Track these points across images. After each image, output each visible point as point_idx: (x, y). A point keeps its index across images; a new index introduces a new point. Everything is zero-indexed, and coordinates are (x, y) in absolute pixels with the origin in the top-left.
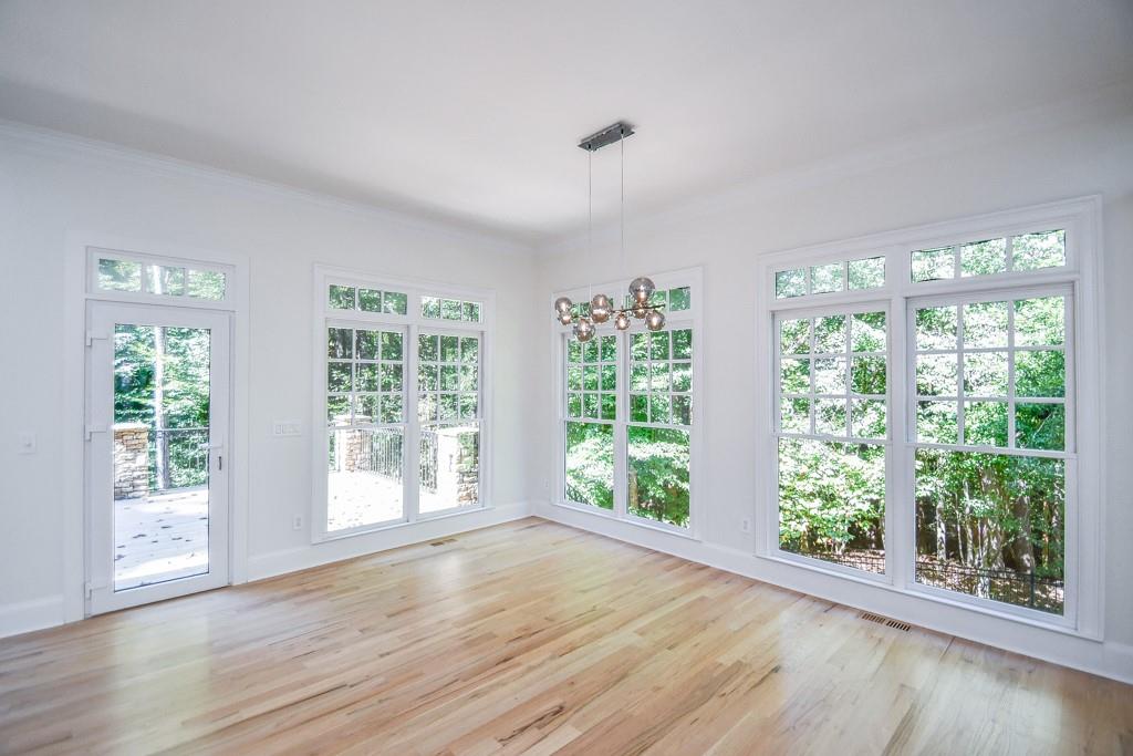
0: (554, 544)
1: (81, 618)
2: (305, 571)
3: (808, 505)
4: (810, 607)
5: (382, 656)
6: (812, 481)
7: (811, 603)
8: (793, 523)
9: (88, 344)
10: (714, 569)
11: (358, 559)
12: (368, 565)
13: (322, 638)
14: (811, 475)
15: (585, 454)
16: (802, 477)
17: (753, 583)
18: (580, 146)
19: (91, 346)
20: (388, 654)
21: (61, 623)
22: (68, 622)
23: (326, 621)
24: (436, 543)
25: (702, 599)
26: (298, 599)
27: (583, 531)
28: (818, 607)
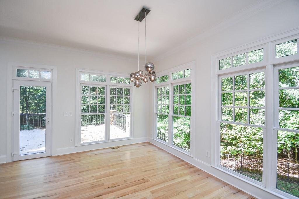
0: (147, 152)
1: (11, 161)
2: (72, 154)
3: (256, 143)
4: (228, 191)
5: (66, 187)
6: (258, 136)
7: (229, 189)
8: (251, 149)
9: (13, 91)
10: (197, 168)
11: (89, 151)
12: (89, 154)
13: (56, 177)
14: (258, 134)
15: (179, 123)
16: (255, 134)
17: (209, 176)
18: (135, 20)
19: (13, 92)
20: (68, 186)
21: (6, 162)
22: (7, 162)
23: (62, 171)
24: (113, 148)
25: (185, 180)
26: (62, 163)
27: (159, 148)
28: (232, 191)
